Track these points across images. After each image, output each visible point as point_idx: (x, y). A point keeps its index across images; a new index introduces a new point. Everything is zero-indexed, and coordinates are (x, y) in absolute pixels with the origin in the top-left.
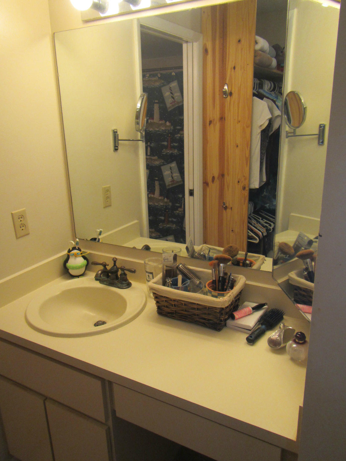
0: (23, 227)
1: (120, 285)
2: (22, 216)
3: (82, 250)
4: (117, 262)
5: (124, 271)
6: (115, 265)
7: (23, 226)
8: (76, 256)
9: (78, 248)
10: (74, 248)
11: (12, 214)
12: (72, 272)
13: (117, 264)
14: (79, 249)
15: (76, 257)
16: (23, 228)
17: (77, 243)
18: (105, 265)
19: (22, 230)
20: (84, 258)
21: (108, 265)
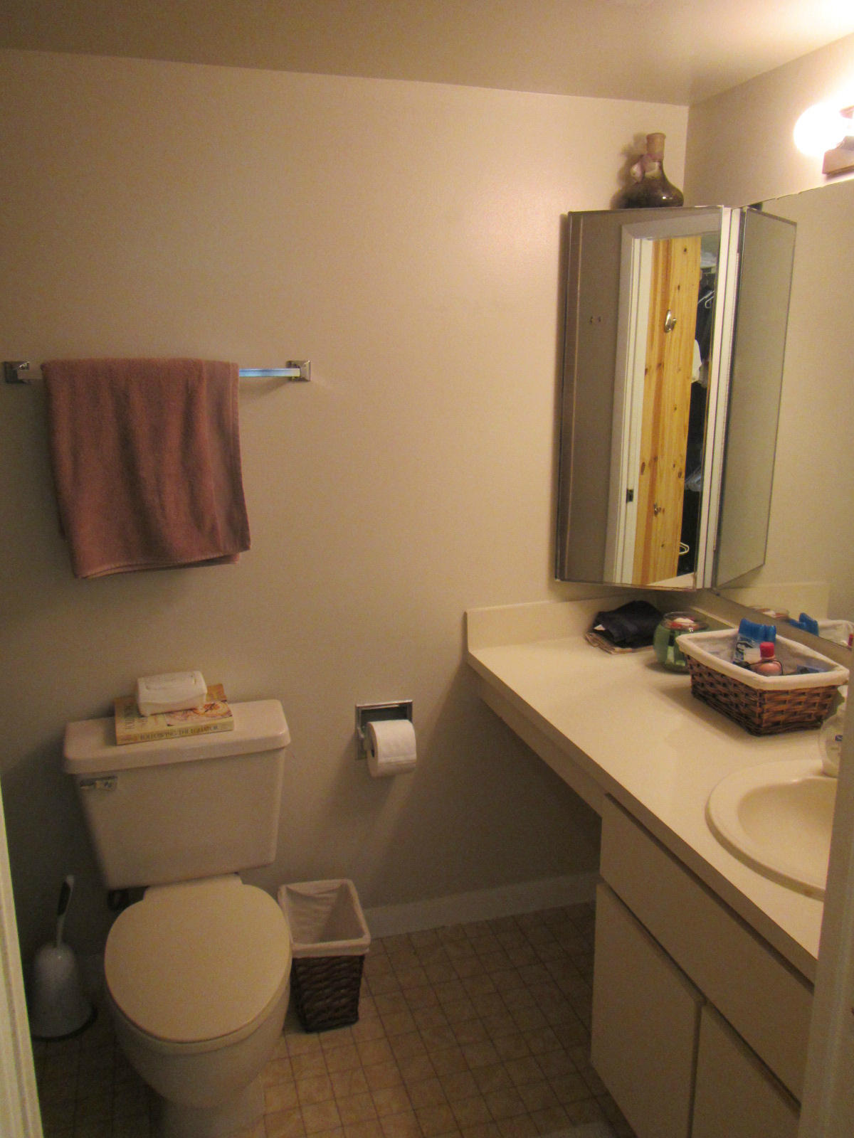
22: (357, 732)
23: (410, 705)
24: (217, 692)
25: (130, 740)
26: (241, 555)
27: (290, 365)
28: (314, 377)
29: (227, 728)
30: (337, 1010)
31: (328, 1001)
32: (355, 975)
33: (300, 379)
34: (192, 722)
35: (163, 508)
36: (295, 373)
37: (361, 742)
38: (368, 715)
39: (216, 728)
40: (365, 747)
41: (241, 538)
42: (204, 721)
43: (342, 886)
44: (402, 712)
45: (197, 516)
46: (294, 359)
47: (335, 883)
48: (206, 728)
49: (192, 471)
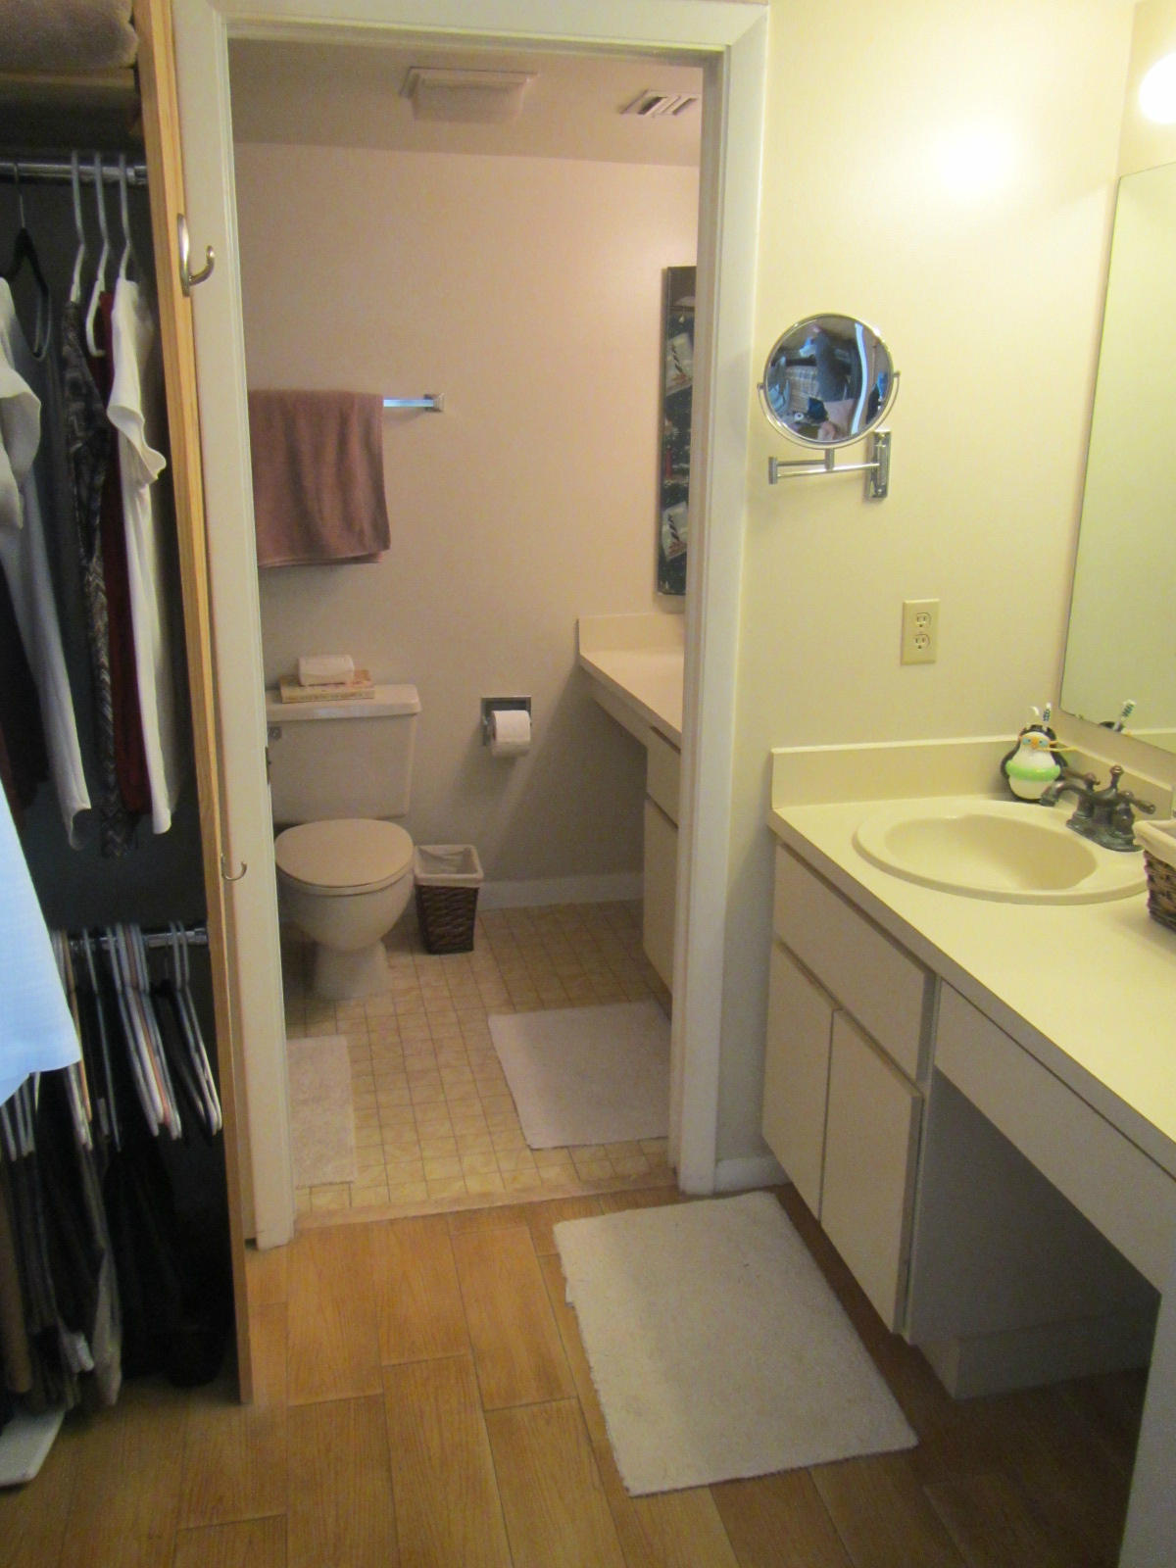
0: (923, 640)
1: (1106, 839)
2: (925, 615)
3: (1059, 740)
4: (1122, 778)
5: (1128, 805)
6: (1114, 784)
7: (924, 638)
8: (1035, 746)
9: (1049, 730)
10: (1034, 728)
11: (904, 605)
12: (1016, 785)
13: (1119, 785)
14: (1050, 734)
15: (1034, 749)
16: (923, 644)
17: (1046, 715)
18: (1090, 783)
19: (920, 647)
20: (1057, 758)
21: (1098, 784)
22: (482, 720)
23: (530, 698)
24: (362, 675)
25: (292, 700)
26: (383, 553)
27: (427, 397)
28: (446, 408)
29: (369, 696)
30: (455, 937)
31: (448, 927)
32: (471, 906)
33: (434, 410)
34: (341, 690)
35: (320, 511)
36: (429, 404)
37: (485, 728)
38: (491, 705)
39: (361, 695)
40: (487, 733)
41: (383, 538)
42: (350, 689)
43: (466, 849)
44: (521, 704)
45: (348, 521)
46: (431, 392)
47: (460, 848)
48: (353, 695)
49: (344, 484)
